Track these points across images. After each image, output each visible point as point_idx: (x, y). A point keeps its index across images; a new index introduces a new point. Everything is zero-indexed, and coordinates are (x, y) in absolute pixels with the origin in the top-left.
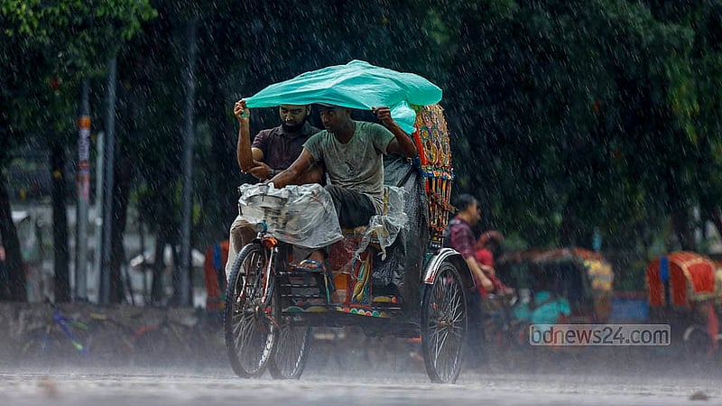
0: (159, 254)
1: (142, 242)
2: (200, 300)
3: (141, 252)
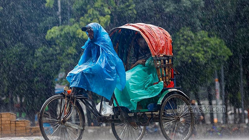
0: (235, 111)
1: (231, 108)
2: (247, 121)
3: (231, 110)
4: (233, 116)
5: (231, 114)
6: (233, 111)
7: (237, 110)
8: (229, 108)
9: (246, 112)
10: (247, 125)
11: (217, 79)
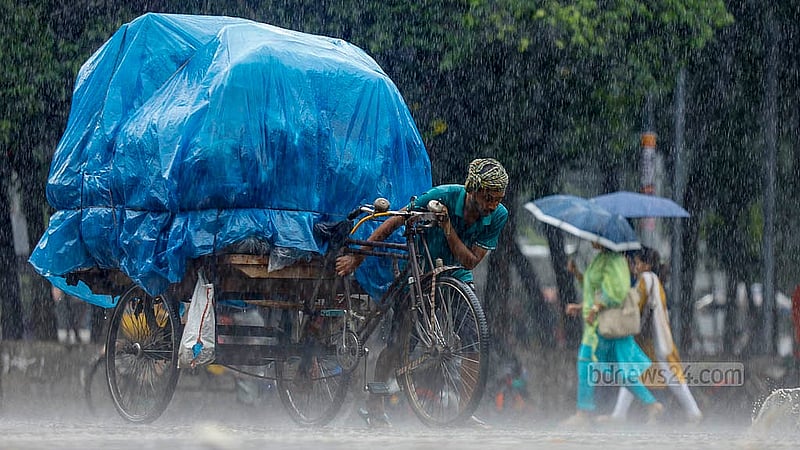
0: (732, 294)
1: (712, 280)
2: (785, 346)
3: (710, 290)
4: (721, 316)
5: (713, 308)
6: (721, 297)
7: (742, 291)
8: (701, 281)
9: (783, 301)
10: (786, 362)
11: (651, 137)
